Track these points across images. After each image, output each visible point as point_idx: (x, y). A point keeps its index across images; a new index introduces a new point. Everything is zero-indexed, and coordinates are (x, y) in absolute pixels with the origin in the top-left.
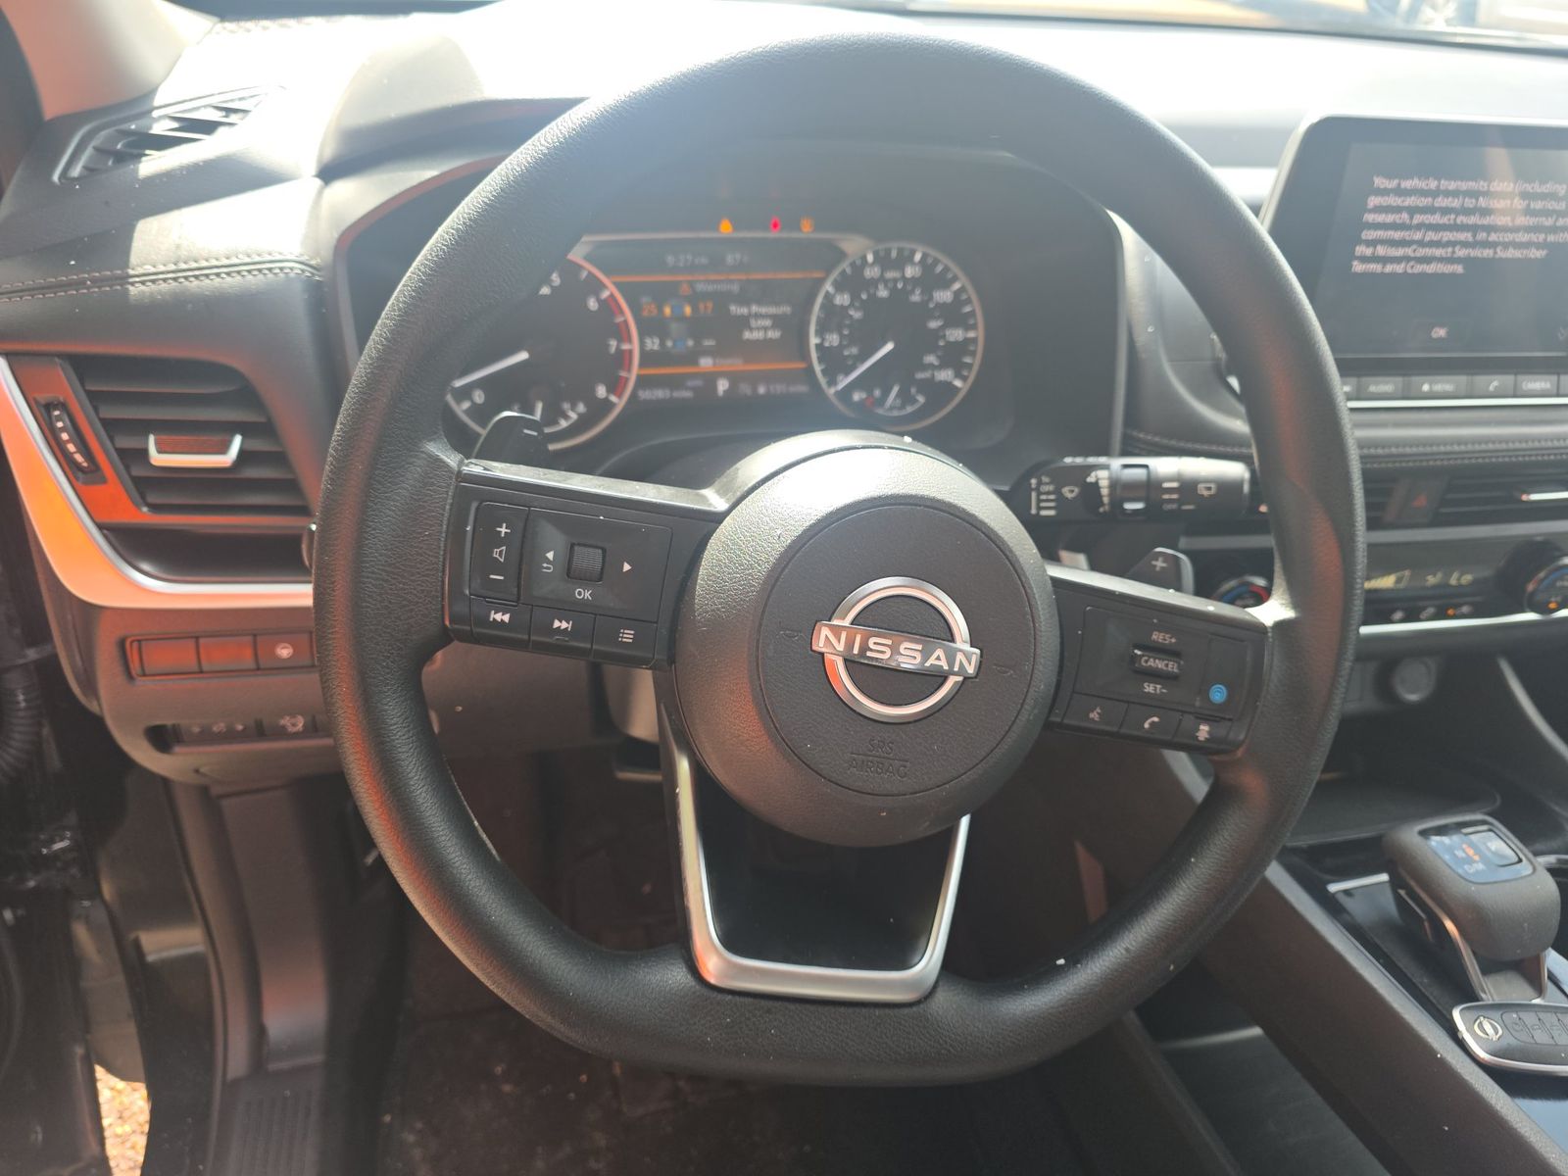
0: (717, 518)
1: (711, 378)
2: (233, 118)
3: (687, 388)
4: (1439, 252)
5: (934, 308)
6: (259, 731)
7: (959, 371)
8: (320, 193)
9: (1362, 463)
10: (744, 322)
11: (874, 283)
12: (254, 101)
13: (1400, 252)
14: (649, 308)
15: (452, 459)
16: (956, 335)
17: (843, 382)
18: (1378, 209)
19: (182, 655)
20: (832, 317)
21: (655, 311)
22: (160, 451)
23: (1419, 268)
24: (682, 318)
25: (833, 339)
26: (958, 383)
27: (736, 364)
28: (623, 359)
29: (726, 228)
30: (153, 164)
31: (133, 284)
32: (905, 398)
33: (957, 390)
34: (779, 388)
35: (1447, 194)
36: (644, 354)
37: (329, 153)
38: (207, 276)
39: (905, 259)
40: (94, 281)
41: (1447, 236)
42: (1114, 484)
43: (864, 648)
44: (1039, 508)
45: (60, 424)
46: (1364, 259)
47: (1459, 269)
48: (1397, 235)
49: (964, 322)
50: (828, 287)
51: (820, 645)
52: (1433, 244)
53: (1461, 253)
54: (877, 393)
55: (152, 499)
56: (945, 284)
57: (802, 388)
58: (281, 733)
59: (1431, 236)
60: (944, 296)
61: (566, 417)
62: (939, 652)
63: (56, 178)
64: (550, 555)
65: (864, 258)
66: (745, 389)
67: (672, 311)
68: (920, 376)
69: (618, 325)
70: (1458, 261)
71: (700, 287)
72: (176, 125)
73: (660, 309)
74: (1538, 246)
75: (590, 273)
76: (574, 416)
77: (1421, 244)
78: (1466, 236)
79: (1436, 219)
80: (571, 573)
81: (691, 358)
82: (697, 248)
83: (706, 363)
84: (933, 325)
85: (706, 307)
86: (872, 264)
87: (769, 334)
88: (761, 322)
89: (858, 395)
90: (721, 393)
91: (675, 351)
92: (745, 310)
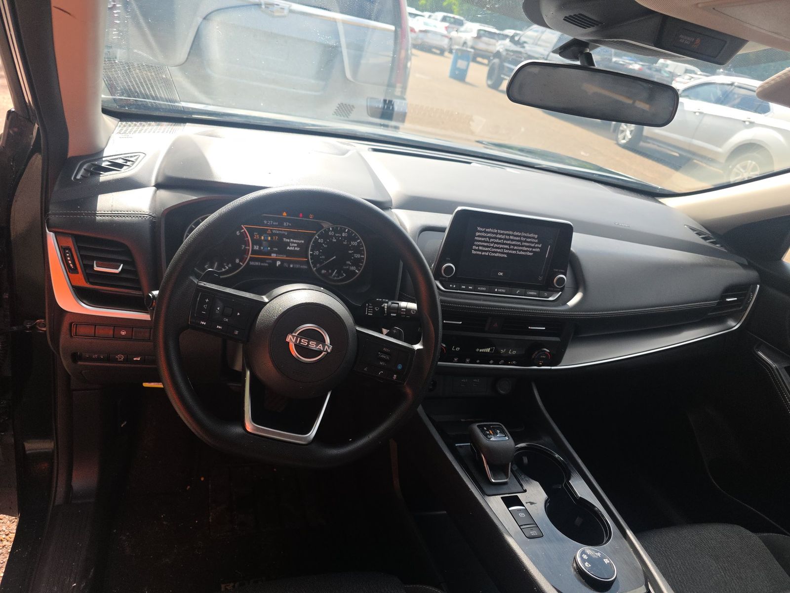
0: (266, 304)
1: (275, 260)
2: (129, 163)
3: (266, 263)
4: (499, 250)
5: (351, 247)
6: (108, 360)
7: (358, 267)
8: (155, 192)
9: (442, 308)
10: (288, 244)
11: (332, 237)
12: (136, 158)
13: (487, 249)
14: (256, 236)
15: (196, 281)
16: (357, 256)
17: (319, 267)
18: (479, 236)
19: (89, 330)
20: (317, 246)
21: (258, 237)
22: (97, 266)
23: (493, 254)
24: (267, 241)
25: (317, 253)
26: (357, 271)
27: (284, 257)
28: (246, 252)
29: (285, 214)
30: (104, 177)
31: (97, 216)
32: (339, 274)
33: (357, 273)
34: (298, 266)
35: (500, 234)
36: (253, 250)
37: (160, 180)
38: (121, 216)
39: (342, 231)
40: (86, 214)
41: (501, 246)
42: (389, 308)
43: (300, 341)
44: (368, 313)
45: (68, 255)
46: (475, 250)
47: (506, 256)
48: (486, 244)
49: (361, 252)
50: (316, 236)
51: (288, 340)
52: (496, 248)
53: (506, 251)
54: (330, 271)
55: (91, 280)
56: (355, 240)
57: (305, 267)
58: (116, 361)
59: (496, 245)
60: (355, 243)
61: (225, 268)
62: (321, 345)
63: (72, 179)
64: (218, 309)
65: (329, 228)
66: (286, 265)
67: (264, 238)
68: (345, 267)
69: (245, 241)
70: (505, 253)
71: (274, 232)
72: (109, 163)
73: (260, 237)
74: (530, 252)
76: (227, 268)
77: (493, 247)
78: (508, 247)
79: (497, 241)
80: (223, 313)
81: (269, 253)
82: (274, 219)
83: (274, 255)
84: (350, 252)
85: (275, 238)
86: (331, 231)
87: (296, 248)
88: (293, 245)
89: (323, 271)
90: (277, 265)
91: (263, 251)
92: (289, 240)
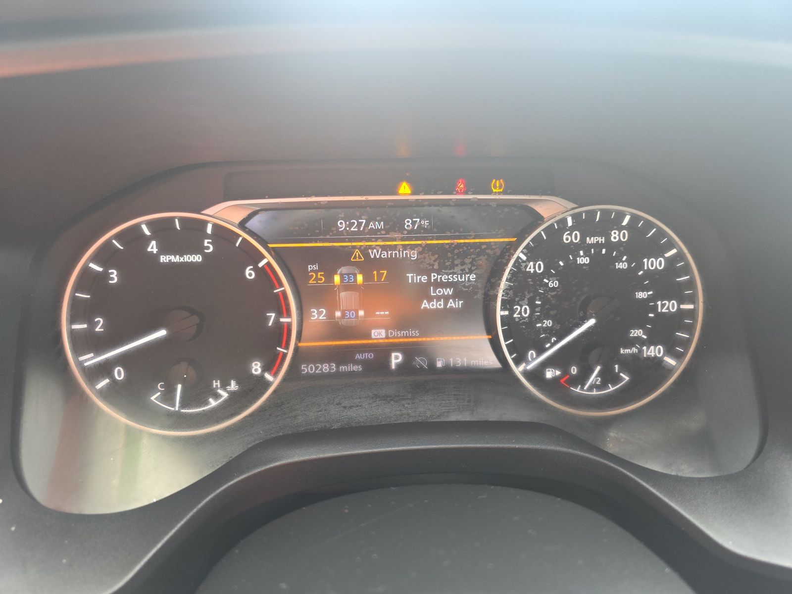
1: (384, 350)
3: (355, 362)
5: (644, 277)
7: (673, 348)
10: (422, 291)
11: (573, 249)
14: (316, 276)
16: (669, 306)
17: (534, 360)
20: (522, 287)
21: (322, 280)
24: (353, 287)
25: (525, 311)
26: (670, 361)
28: (280, 333)
29: (405, 189)
32: (608, 377)
33: (670, 371)
39: (611, 222)
49: (680, 291)
50: (520, 254)
54: (574, 370)
56: (657, 250)
60: (655, 264)
61: (217, 396)
65: (564, 220)
66: (421, 362)
67: (342, 280)
68: (626, 351)
69: (277, 294)
71: (373, 254)
73: (329, 278)
75: (244, 240)
76: (225, 395)
81: (363, 330)
82: (374, 210)
83: (378, 335)
84: (641, 295)
85: (380, 276)
86: (572, 229)
87: (451, 304)
88: (441, 291)
89: (549, 374)
90: (393, 367)
91: (343, 322)
92: (424, 279)
